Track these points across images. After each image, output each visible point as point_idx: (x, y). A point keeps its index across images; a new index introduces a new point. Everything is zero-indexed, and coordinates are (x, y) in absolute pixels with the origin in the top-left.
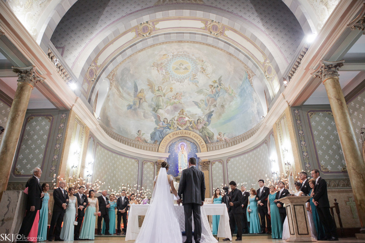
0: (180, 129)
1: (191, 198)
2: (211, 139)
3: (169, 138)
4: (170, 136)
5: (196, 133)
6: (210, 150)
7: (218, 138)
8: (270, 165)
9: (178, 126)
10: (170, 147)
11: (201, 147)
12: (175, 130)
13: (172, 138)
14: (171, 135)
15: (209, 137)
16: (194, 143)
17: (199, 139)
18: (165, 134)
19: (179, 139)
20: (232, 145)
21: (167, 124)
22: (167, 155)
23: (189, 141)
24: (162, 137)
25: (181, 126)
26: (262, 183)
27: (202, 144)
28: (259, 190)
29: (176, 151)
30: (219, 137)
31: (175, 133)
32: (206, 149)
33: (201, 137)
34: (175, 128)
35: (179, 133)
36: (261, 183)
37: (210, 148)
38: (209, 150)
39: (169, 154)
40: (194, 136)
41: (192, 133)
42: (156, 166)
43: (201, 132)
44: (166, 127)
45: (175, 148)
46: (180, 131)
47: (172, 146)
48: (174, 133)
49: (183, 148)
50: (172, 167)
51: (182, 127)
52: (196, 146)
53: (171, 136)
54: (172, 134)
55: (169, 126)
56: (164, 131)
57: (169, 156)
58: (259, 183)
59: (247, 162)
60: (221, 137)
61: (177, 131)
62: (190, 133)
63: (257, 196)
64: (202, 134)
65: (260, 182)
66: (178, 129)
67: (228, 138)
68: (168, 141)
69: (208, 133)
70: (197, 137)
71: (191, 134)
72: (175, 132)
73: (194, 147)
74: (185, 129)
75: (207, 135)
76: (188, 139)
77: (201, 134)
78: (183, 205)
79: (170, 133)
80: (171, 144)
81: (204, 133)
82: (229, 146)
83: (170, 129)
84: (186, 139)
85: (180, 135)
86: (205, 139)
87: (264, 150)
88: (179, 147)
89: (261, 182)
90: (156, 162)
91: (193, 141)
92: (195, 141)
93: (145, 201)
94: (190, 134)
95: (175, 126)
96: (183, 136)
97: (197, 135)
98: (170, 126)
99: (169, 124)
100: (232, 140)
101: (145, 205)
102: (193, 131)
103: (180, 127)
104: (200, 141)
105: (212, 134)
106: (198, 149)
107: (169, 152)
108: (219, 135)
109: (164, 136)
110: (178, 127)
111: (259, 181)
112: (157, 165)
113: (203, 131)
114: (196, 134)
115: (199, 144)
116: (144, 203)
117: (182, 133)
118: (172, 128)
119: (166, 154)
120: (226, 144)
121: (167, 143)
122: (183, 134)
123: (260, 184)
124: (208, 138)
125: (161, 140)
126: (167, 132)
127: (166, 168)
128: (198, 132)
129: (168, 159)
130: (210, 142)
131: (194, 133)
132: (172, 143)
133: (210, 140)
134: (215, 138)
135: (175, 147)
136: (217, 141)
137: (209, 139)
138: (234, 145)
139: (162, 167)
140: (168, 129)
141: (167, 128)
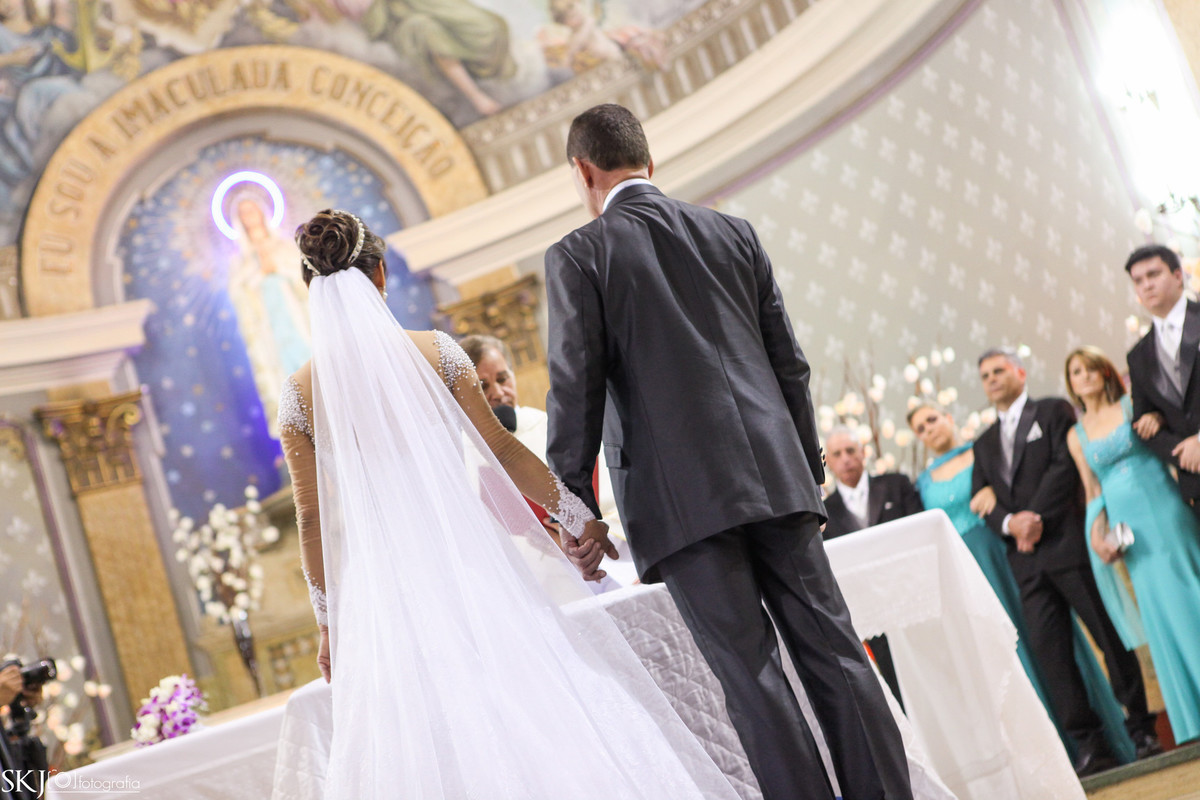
0: (174, 55)
1: (723, 488)
2: (497, 73)
3: (91, 158)
4: (97, 144)
5: (334, 50)
6: (511, 180)
7: (551, 54)
8: (1106, 148)
9: (148, 26)
10: (125, 241)
11: (418, 174)
12: (130, 74)
13: (123, 160)
14: (103, 124)
15: (467, 64)
16: (344, 157)
17: (380, 107)
18: (39, 129)
19: (189, 150)
20: (699, 81)
21: (37, 33)
22: (125, 325)
23: (292, 145)
24: (23, 165)
25: (173, 17)
26: (1165, 275)
27: (421, 140)
28: (1145, 353)
29: (195, 268)
30: (559, 35)
31: (138, 105)
32: (473, 176)
33: (399, 75)
34: (126, 51)
35: (181, 90)
36: (1151, 274)
37: (502, 160)
38: (496, 180)
39: (142, 308)
40: (325, 83)
41: (303, 63)
42: (45, 455)
43: (383, 37)
44: (35, 60)
45: (179, 243)
46: (177, 70)
47: (143, 230)
48: (126, 98)
49: (253, 220)
50: (199, 417)
51: (188, 25)
52: (372, 172)
53: (112, 136)
54: (115, 120)
55: (58, 46)
56: (27, 106)
57: (147, 328)
58: (1138, 280)
59: (878, 189)
60: (582, 37)
61: (159, 79)
62: (283, 69)
63: (1146, 403)
64: (397, 48)
65: (1140, 269)
66: (153, 57)
67: (644, 27)
68: (95, 198)
69: (451, 29)
70: (361, 93)
71: (299, 77)
72: (140, 91)
73: (358, 192)
74: (229, 42)
75: (443, 46)
76: (278, 128)
77: (384, 51)
78: (648, 578)
79: (90, 111)
80: (133, 216)
81: (415, 40)
82: (676, 94)
83: (78, 75)
84: (260, 137)
85: (196, 111)
86: (442, 92)
87: (1014, 30)
88: (211, 229)
89: (1155, 263)
90: (39, 418)
91: (328, 139)
92: (353, 133)
93: (170, 709)
94: (283, 78)
95: (123, 36)
96: (220, 118)
97: (357, 71)
98: (72, 45)
99: (56, 30)
100: (690, 31)
101: (179, 740)
102: (307, 43)
103: (166, 35)
104: (398, 120)
105: (488, 27)
106: (399, 194)
107: (132, 292)
108: (560, 18)
109: (41, 150)
110: (149, 41)
111: (1129, 267)
112: (54, 441)
113: (395, 20)
114: (337, 65)
115: (391, 146)
116: (168, 727)
117: (204, 85)
118: (95, 60)
119: (108, 315)
120: (646, 86)
121: (92, 208)
122: (217, 93)
123: (1147, 283)
124: (459, 74)
125: (18, 196)
126: (60, 114)
127: (361, 264)
128: (351, 38)
129: (145, 357)
130: (485, 103)
131: (317, 58)
132: (141, 202)
133: (487, 91)
134: (528, 55)
135: (180, 232)
136: (555, 81)
137: (474, 76)
138: (721, 67)
139: (325, 272)
140: (59, 83)
141: (47, 73)
